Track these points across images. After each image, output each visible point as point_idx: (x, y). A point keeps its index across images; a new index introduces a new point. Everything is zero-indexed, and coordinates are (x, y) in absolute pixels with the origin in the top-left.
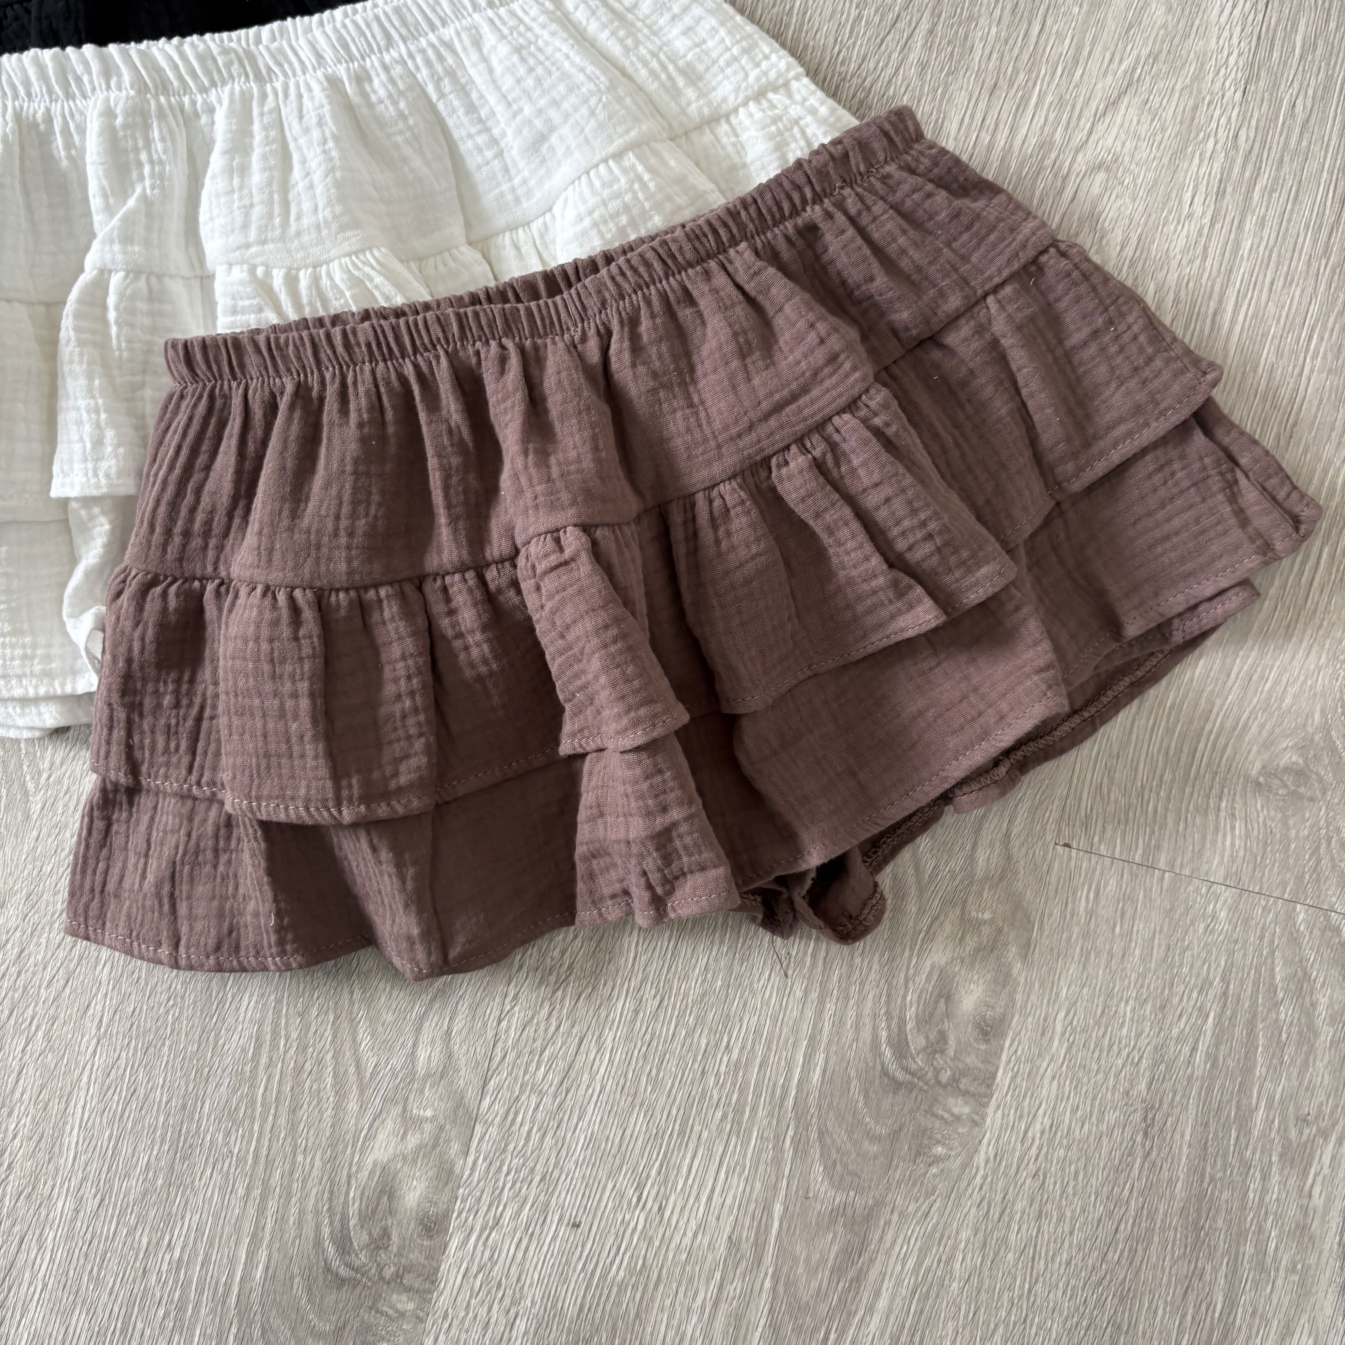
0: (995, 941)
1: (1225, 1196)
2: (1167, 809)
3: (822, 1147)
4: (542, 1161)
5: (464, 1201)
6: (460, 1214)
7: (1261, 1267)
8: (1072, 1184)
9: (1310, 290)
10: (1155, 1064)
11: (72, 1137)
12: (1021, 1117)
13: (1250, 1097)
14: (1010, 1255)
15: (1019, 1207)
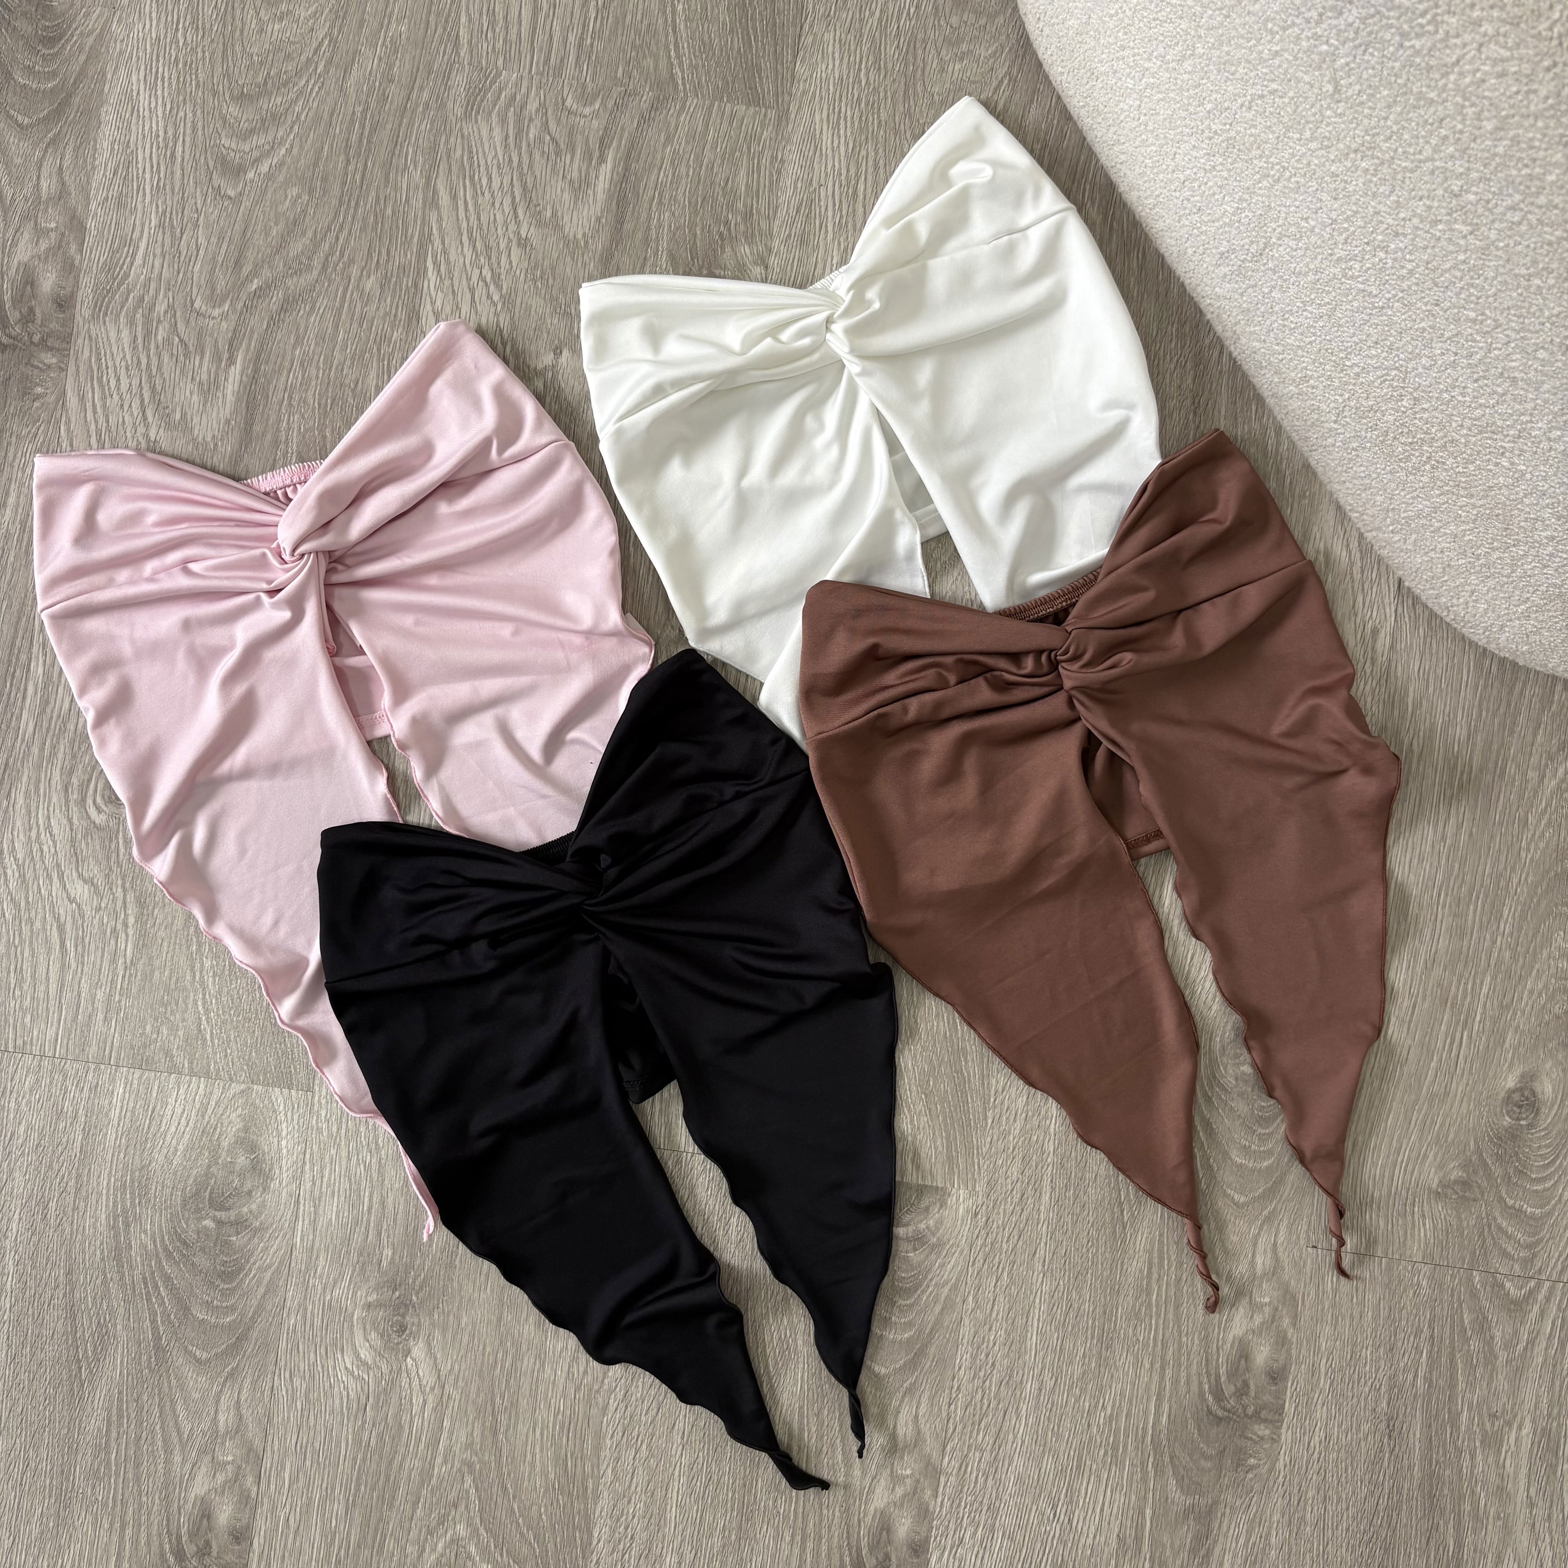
0: (1274, 1317)
1: (1448, 1472)
2: (1378, 1216)
3: (1173, 1466)
4: (987, 1496)
5: (938, 1529)
6: (936, 1538)
7: (1476, 1518)
8: (1344, 1475)
9: (1436, 863)
10: (1391, 1389)
11: (672, 1513)
12: (1304, 1433)
13: (1457, 1404)
14: (1308, 1528)
15: (1310, 1494)
